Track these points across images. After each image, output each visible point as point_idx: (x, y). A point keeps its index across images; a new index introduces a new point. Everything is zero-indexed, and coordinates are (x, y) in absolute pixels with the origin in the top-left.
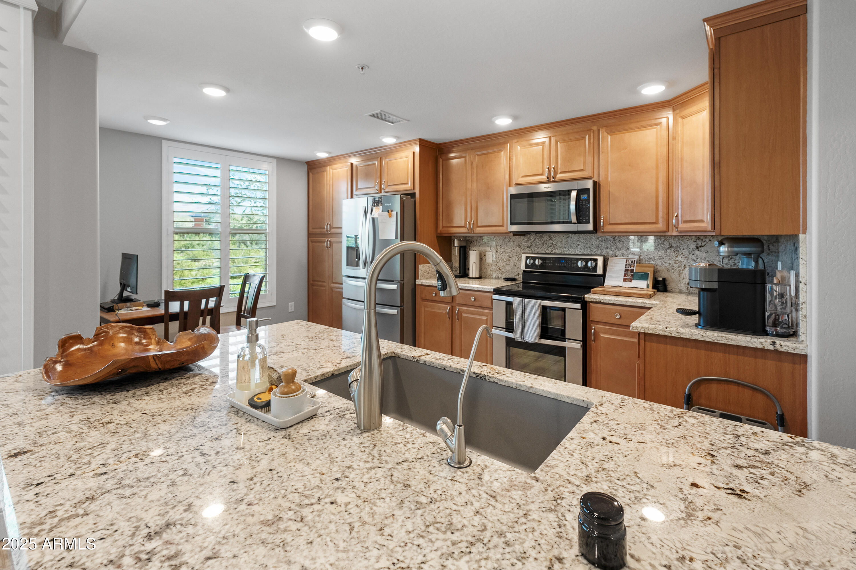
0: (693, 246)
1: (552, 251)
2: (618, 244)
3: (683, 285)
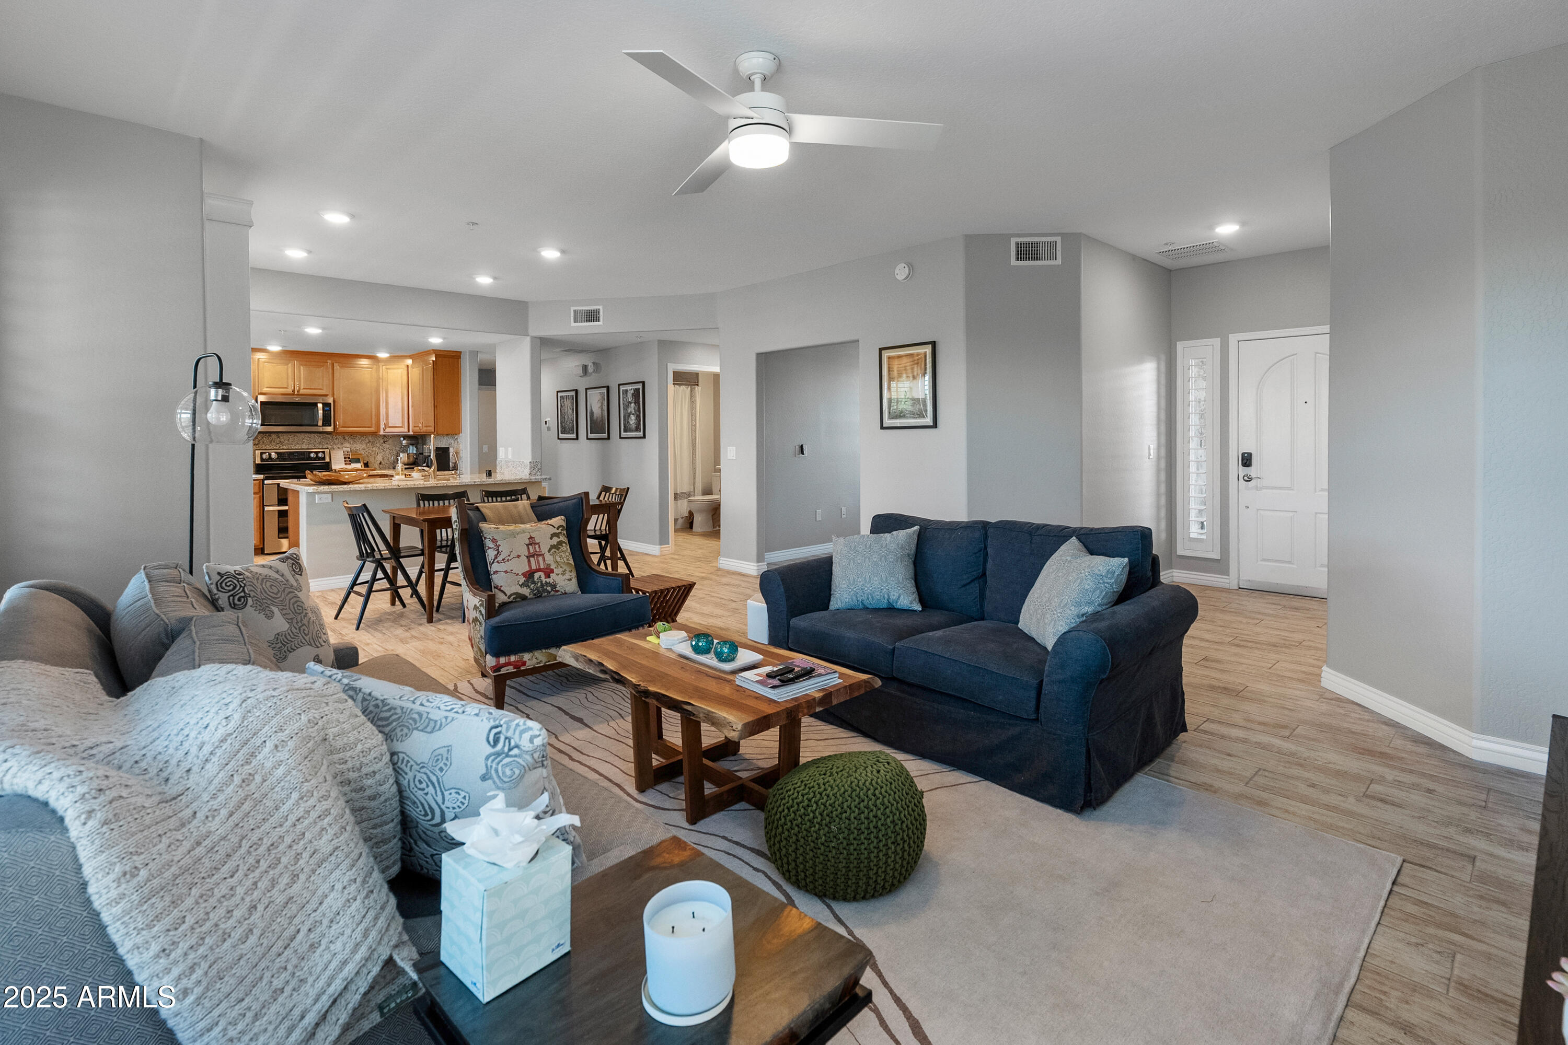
0: (382, 441)
1: (280, 447)
2: (338, 441)
3: (376, 465)
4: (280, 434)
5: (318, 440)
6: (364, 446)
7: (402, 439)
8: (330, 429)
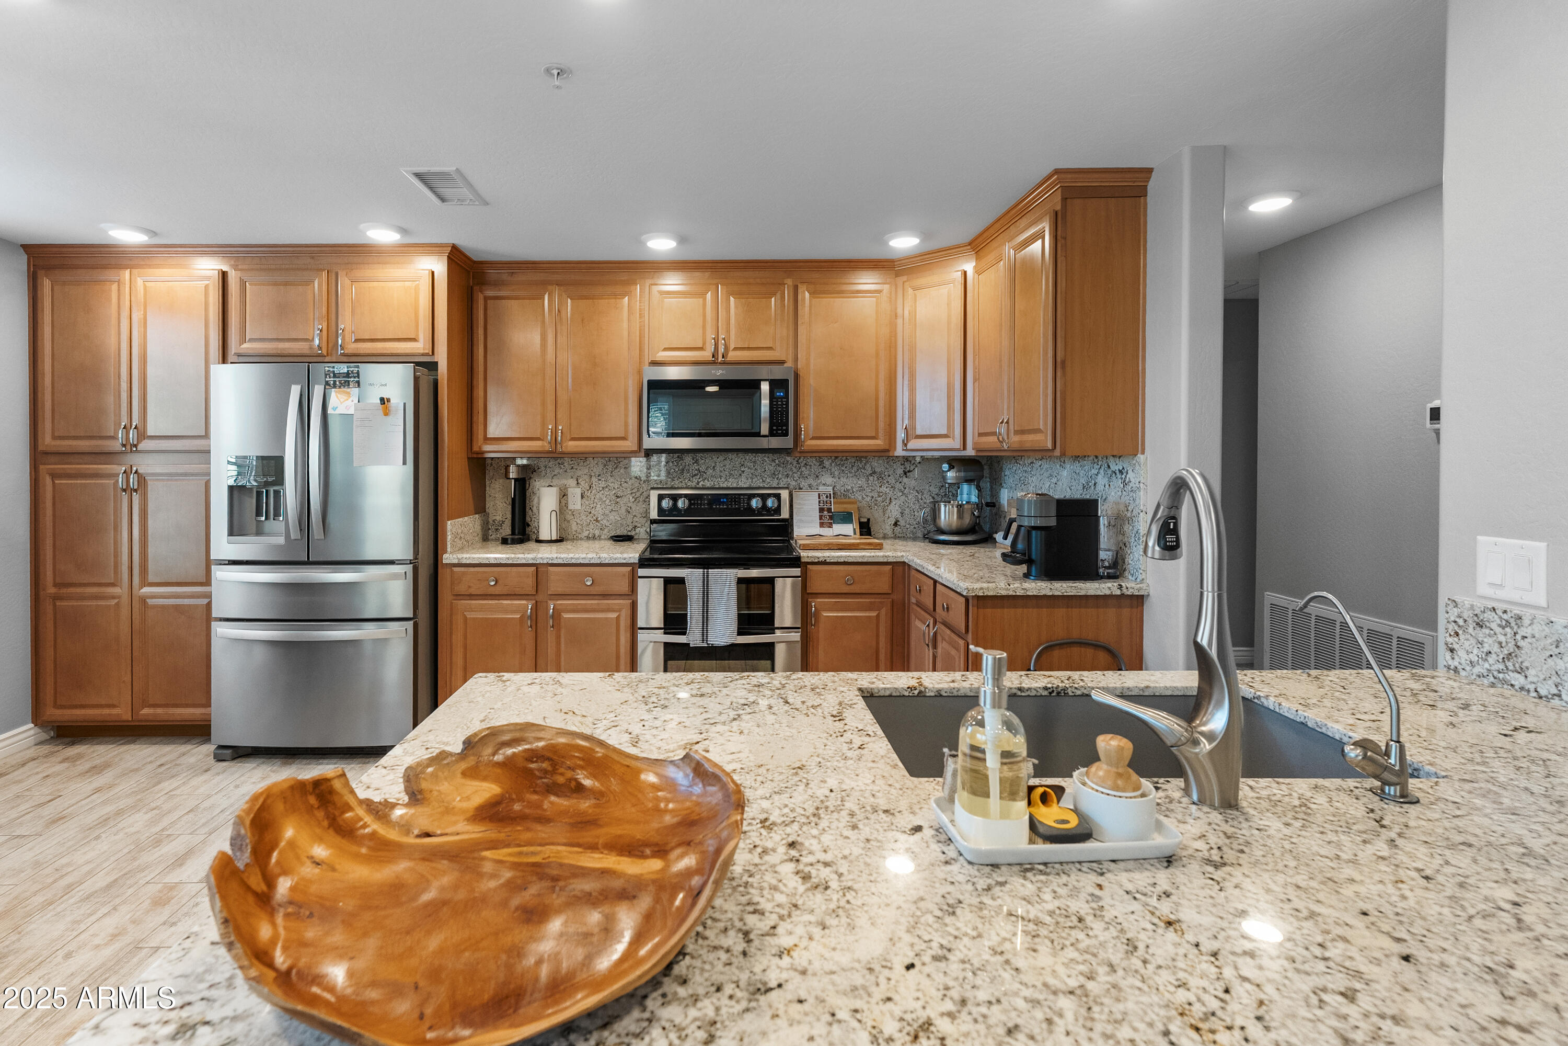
0: (900, 471)
1: (698, 483)
2: (803, 469)
3: (888, 527)
4: (699, 455)
5: (770, 468)
6: (862, 482)
7: (945, 467)
8: (786, 442)
